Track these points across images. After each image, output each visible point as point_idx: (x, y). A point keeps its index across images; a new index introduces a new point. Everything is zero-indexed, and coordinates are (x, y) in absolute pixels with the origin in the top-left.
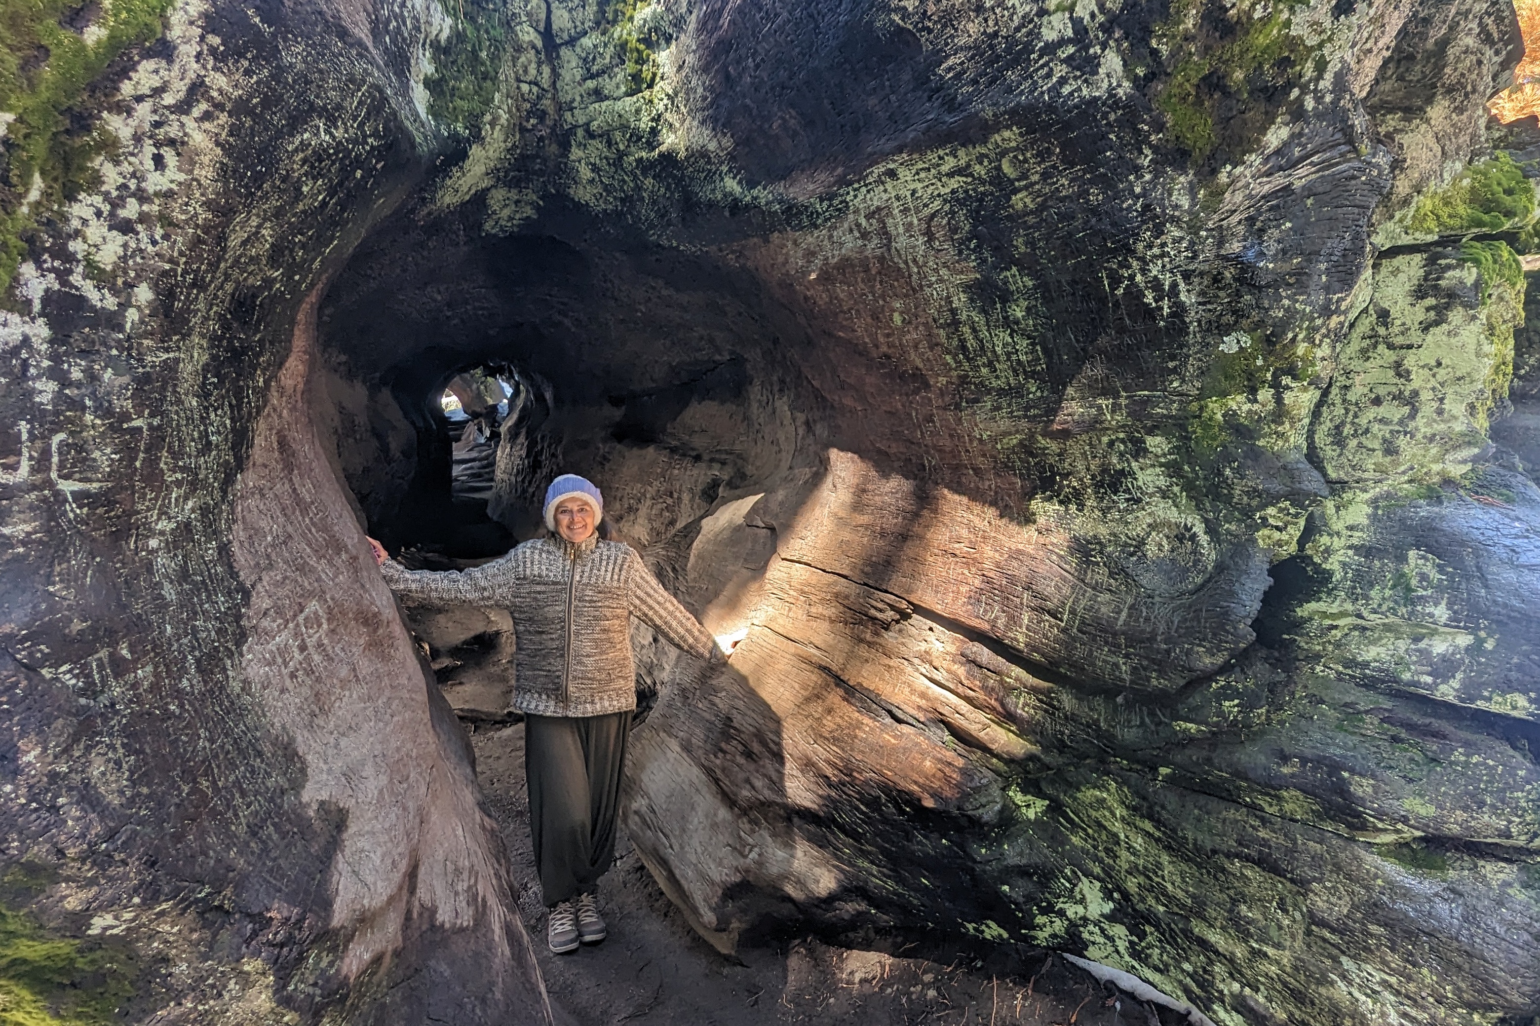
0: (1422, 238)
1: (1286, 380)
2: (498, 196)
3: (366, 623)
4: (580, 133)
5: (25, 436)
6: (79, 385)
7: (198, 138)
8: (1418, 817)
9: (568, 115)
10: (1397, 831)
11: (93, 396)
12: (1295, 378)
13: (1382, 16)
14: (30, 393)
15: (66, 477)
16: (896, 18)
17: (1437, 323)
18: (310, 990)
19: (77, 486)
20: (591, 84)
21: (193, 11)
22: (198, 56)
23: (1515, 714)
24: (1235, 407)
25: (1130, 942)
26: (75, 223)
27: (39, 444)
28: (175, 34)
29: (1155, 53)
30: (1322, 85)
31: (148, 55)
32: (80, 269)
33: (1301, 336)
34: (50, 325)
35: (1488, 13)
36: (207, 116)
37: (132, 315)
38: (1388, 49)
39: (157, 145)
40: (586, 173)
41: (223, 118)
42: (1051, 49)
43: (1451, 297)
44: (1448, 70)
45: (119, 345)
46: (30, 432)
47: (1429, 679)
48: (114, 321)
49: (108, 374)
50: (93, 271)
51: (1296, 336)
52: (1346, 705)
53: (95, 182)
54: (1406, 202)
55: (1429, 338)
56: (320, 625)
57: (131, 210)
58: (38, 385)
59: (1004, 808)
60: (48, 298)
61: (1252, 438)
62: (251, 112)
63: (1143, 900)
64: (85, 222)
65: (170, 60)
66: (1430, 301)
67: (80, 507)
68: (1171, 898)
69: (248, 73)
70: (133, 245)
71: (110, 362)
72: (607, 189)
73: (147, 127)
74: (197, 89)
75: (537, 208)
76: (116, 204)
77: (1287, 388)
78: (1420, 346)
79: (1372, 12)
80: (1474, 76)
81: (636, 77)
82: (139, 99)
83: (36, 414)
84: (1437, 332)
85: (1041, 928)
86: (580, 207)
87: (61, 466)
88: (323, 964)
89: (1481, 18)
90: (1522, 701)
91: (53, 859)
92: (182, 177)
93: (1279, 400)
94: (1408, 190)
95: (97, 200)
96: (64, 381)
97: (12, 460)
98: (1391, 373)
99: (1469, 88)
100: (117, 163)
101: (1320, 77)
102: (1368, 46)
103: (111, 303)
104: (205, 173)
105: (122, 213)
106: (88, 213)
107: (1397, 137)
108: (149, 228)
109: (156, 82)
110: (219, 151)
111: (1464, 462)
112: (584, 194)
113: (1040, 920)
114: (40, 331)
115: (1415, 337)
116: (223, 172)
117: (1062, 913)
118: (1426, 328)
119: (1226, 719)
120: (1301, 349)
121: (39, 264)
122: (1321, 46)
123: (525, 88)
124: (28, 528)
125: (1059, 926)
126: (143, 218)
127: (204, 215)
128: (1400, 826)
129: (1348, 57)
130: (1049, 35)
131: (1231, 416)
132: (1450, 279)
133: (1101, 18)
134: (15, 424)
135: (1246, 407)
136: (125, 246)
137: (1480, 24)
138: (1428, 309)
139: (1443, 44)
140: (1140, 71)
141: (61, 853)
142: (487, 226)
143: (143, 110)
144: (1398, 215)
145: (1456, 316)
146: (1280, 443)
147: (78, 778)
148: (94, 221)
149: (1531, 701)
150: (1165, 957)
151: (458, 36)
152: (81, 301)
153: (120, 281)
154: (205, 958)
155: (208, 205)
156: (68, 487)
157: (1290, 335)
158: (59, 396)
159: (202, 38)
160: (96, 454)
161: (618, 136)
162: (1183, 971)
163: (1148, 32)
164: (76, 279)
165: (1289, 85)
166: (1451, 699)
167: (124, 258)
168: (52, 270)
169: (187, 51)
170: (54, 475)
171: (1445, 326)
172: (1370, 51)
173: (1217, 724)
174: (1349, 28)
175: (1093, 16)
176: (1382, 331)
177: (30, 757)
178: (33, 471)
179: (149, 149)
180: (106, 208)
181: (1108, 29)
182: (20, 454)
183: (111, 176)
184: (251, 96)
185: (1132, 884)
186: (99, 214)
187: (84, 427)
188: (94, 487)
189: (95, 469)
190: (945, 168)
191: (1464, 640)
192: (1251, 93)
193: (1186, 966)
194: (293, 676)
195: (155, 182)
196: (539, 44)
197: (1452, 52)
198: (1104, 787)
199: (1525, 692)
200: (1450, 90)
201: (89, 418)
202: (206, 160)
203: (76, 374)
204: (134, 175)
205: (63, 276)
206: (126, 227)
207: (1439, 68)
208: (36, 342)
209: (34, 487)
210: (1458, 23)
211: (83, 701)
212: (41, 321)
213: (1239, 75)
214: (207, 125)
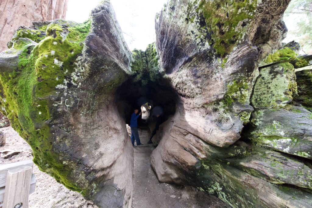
0: (269, 63)
1: (242, 89)
2: (143, 81)
3: (115, 130)
4: (150, 72)
5: (62, 99)
6: (70, 94)
7: (86, 65)
8: (282, 178)
9: (149, 70)
10: (278, 181)
11: (72, 95)
12: (244, 89)
13: (253, 25)
14: (63, 94)
15: (67, 104)
16: (179, 46)
17: (274, 78)
18: (91, 178)
19: (69, 106)
20: (151, 66)
21: (85, 50)
22: (85, 56)
23: (305, 157)
24: (233, 95)
25: (226, 196)
26: (72, 75)
27: (64, 100)
28: (82, 53)
29: (212, 40)
30: (242, 38)
31: (79, 55)
32: (72, 81)
33: (243, 81)
34: (67, 86)
35: (278, 24)
36: (87, 63)
37: (79, 86)
38: (255, 31)
39: (82, 66)
40: (151, 77)
41: (90, 63)
42: (198, 44)
43: (277, 73)
44: (271, 35)
45: (76, 90)
46: (63, 99)
47: (281, 148)
48: (76, 87)
49: (74, 93)
50: (74, 81)
51: (242, 81)
52: (263, 152)
53: (74, 71)
54: (265, 57)
55: (273, 81)
56: (108, 129)
57: (79, 74)
58: (65, 93)
59: (201, 167)
60: (68, 83)
61: (237, 100)
62: (93, 63)
63: (227, 188)
64: (73, 75)
65: (82, 56)
66: (272, 74)
67: (69, 108)
68: (232, 189)
69: (92, 58)
70: (79, 78)
71: (75, 92)
72: (154, 78)
73: (80, 64)
74: (86, 60)
75: (148, 82)
76: (77, 73)
77: (242, 91)
78: (271, 83)
79: (250, 25)
80: (277, 35)
81: (156, 64)
82: (79, 61)
83: (64, 97)
84: (275, 79)
85: (209, 190)
86: (152, 81)
87: (67, 103)
88: (94, 174)
89: (277, 25)
90: (306, 154)
91: (58, 152)
92: (85, 70)
93: (241, 93)
94: (265, 56)
95: (75, 73)
96: (68, 93)
97: (60, 101)
98: (266, 88)
99: (276, 37)
100: (77, 69)
101: (241, 37)
102: (251, 31)
103: (76, 85)
104: (87, 70)
105: (78, 74)
106: (74, 74)
107: (261, 47)
108: (81, 76)
109: (80, 59)
110: (89, 67)
111: (285, 103)
112: (152, 80)
113: (209, 189)
114: (66, 87)
115: (270, 81)
116: (90, 70)
117: (213, 188)
118: (272, 79)
119: (238, 153)
120: (244, 83)
121: (66, 80)
122: (240, 32)
123: (144, 67)
124: (61, 110)
125: (213, 191)
126: (80, 75)
127: (88, 75)
128: (278, 180)
129: (247, 33)
130: (198, 42)
131: (233, 97)
132: (276, 70)
133: (204, 37)
134: (61, 97)
135: (235, 95)
136: (78, 78)
137: (277, 26)
138: (272, 76)
139: (270, 31)
140: (211, 44)
141: (59, 152)
142: (142, 85)
143: (79, 62)
144: (263, 60)
145: (278, 76)
146: (243, 101)
147: (64, 142)
148: (74, 75)
149: (309, 154)
150: (232, 201)
151: (135, 62)
152: (72, 84)
153: (77, 82)
154: (77, 170)
155: (88, 73)
156: (68, 106)
157: (241, 81)
158: (67, 95)
159: (86, 54)
160: (72, 102)
161: (154, 72)
162: (236, 205)
163: (211, 37)
164: (72, 82)
165: (236, 40)
166: (287, 152)
167: (78, 80)
168: (68, 80)
169: (84, 55)
170: (65, 104)
171: (276, 78)
172: (251, 32)
173: (236, 154)
174: (246, 28)
175: (203, 37)
176: (263, 81)
177: (57, 139)
178: (63, 103)
179: (81, 67)
180: (76, 74)
181: (205, 38)
182: (61, 101)
183: (76, 70)
184: (93, 61)
185: (225, 184)
186: (75, 74)
187: (70, 99)
188: (71, 106)
189: (71, 104)
190: (188, 66)
191: (289, 140)
192: (230, 43)
193: (236, 204)
194: (102, 135)
195: (82, 71)
196: (146, 62)
197: (271, 32)
198: (218, 165)
199: (307, 152)
200: (272, 38)
201: (71, 98)
202: (87, 68)
203: (70, 92)
204: (79, 70)
205: (70, 81)
206: (78, 76)
207: (269, 35)
208: (65, 88)
209: (62, 105)
210: (272, 27)
211: (66, 133)
212: (66, 86)
213: (227, 40)
214: (88, 64)
